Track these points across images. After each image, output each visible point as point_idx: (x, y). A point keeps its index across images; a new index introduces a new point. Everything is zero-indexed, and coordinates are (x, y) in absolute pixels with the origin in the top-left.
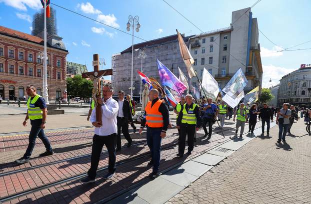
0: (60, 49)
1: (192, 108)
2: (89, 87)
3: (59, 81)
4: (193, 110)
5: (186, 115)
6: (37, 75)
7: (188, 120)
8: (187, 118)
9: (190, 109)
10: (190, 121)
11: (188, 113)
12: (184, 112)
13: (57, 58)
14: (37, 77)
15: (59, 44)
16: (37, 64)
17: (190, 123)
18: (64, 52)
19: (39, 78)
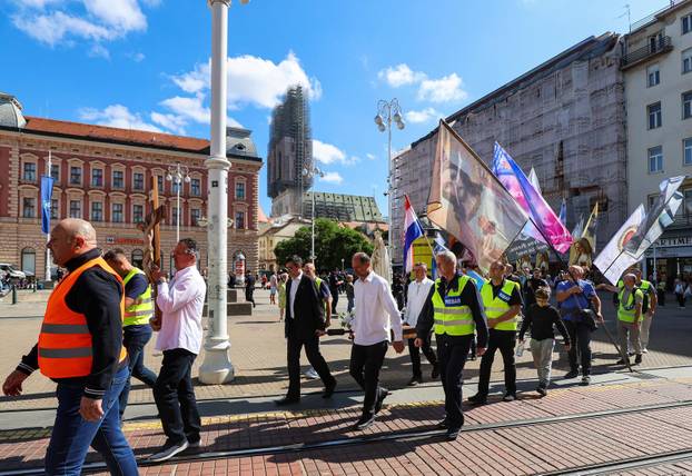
0: (244, 158)
1: (456, 288)
2: (346, 246)
3: (239, 234)
4: (458, 294)
5: (440, 311)
6: (190, 223)
7: (447, 324)
8: (446, 318)
9: (452, 293)
10: (453, 328)
11: (447, 305)
12: (437, 301)
13: (236, 178)
14: (189, 228)
15: (241, 147)
16: (189, 197)
17: (453, 331)
18: (251, 162)
19: (194, 228)
